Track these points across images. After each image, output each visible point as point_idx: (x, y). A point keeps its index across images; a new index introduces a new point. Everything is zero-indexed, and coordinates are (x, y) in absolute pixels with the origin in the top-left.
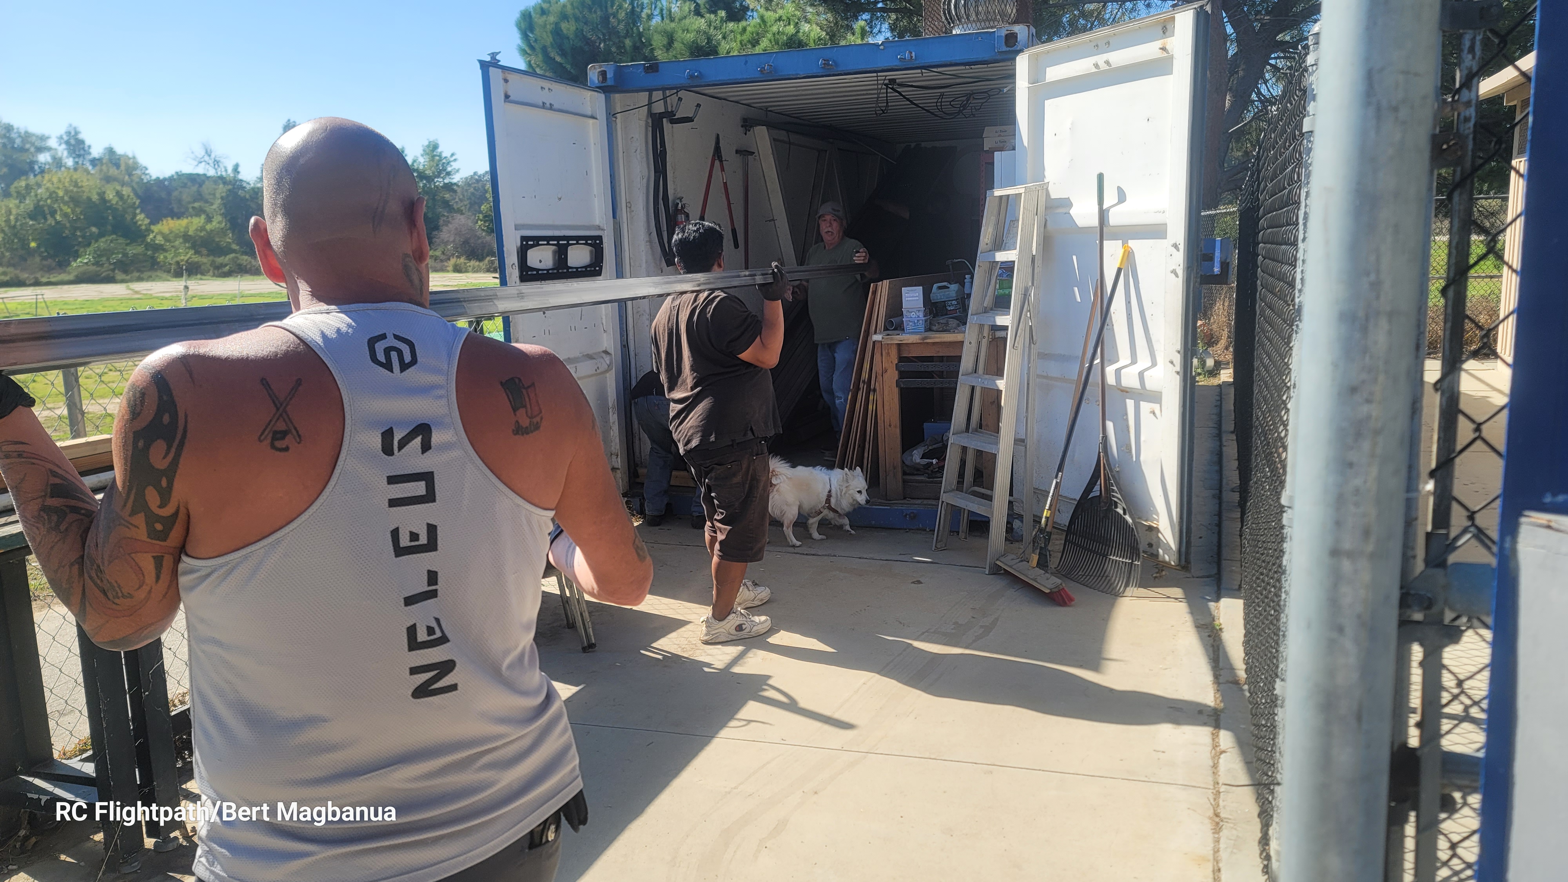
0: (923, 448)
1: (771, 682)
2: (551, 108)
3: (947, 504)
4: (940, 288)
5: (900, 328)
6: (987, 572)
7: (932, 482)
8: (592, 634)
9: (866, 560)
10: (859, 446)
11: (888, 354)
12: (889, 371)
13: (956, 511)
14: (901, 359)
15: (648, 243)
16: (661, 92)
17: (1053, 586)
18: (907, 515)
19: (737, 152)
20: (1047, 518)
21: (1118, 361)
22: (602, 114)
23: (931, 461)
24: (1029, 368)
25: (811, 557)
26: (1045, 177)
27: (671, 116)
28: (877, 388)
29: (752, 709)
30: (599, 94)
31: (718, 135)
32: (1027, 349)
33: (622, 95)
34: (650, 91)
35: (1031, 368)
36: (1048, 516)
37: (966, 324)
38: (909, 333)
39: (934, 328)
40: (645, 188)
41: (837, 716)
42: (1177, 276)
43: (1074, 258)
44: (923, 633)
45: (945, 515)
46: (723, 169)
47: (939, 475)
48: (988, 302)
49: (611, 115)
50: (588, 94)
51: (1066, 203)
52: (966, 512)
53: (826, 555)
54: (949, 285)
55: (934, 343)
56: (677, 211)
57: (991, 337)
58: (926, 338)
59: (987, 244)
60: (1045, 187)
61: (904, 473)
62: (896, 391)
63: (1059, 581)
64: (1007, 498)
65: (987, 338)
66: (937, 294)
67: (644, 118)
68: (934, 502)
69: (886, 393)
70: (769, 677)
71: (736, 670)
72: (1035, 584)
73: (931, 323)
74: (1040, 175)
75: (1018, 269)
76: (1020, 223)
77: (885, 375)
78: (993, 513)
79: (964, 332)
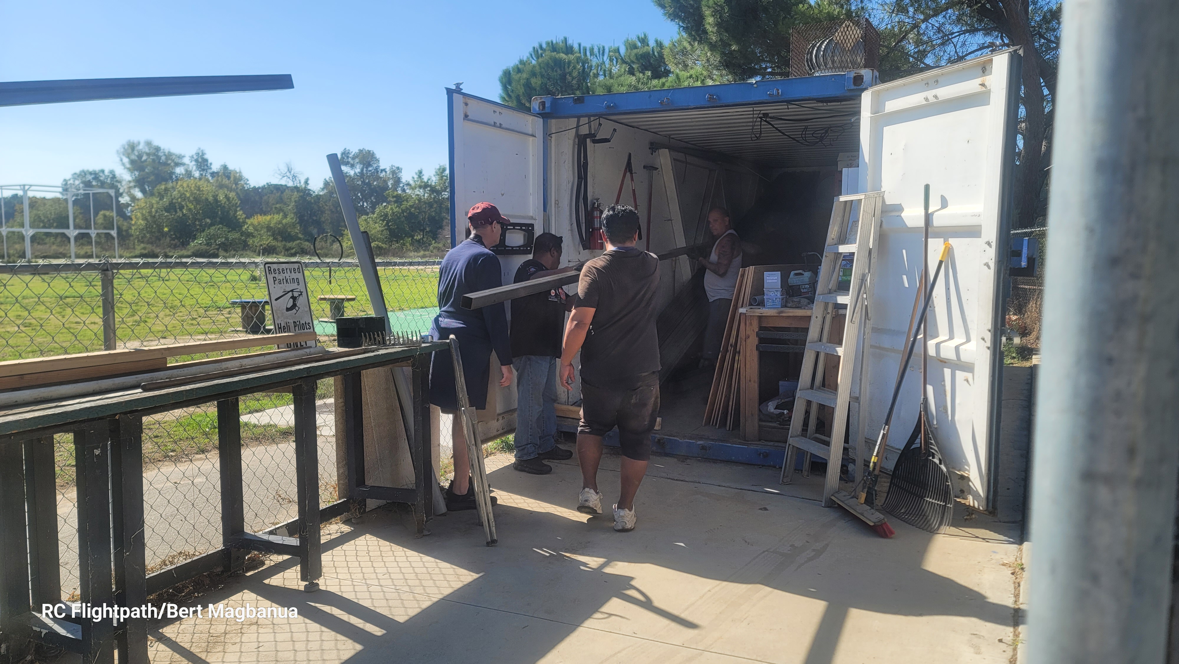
0: (777, 401)
1: (633, 583)
2: (500, 126)
3: (793, 446)
4: (796, 274)
6: (823, 505)
7: (782, 428)
8: (494, 532)
9: (723, 488)
10: (726, 396)
11: (751, 324)
12: (751, 337)
13: (800, 453)
14: (761, 328)
15: (570, 232)
16: (587, 118)
17: (876, 520)
18: (760, 454)
19: (645, 167)
20: (874, 462)
21: (937, 336)
22: (540, 134)
23: (782, 411)
24: (864, 339)
25: (680, 482)
26: (881, 186)
27: (593, 137)
28: (741, 351)
29: (614, 605)
30: (539, 119)
31: (630, 154)
32: (862, 325)
33: (557, 120)
34: (579, 117)
35: (866, 340)
36: (876, 461)
37: (814, 302)
38: (768, 308)
40: (570, 190)
41: (684, 616)
42: (989, 268)
43: (904, 251)
44: (764, 552)
45: (791, 455)
46: (632, 180)
47: (787, 423)
48: (832, 285)
49: (547, 135)
50: (530, 119)
51: (899, 208)
52: (809, 454)
53: (692, 482)
54: (803, 273)
55: (787, 317)
56: (594, 208)
57: (834, 313)
58: (782, 312)
59: (833, 239)
60: (881, 195)
61: (760, 420)
62: (756, 353)
63: (882, 516)
64: (842, 444)
65: (830, 314)
66: (793, 279)
67: (573, 138)
68: (783, 445)
69: (748, 354)
70: (632, 578)
71: (607, 571)
72: (862, 517)
73: (786, 301)
74: (877, 186)
75: (857, 259)
76: (860, 222)
77: (748, 341)
78: (829, 457)
79: (812, 309)
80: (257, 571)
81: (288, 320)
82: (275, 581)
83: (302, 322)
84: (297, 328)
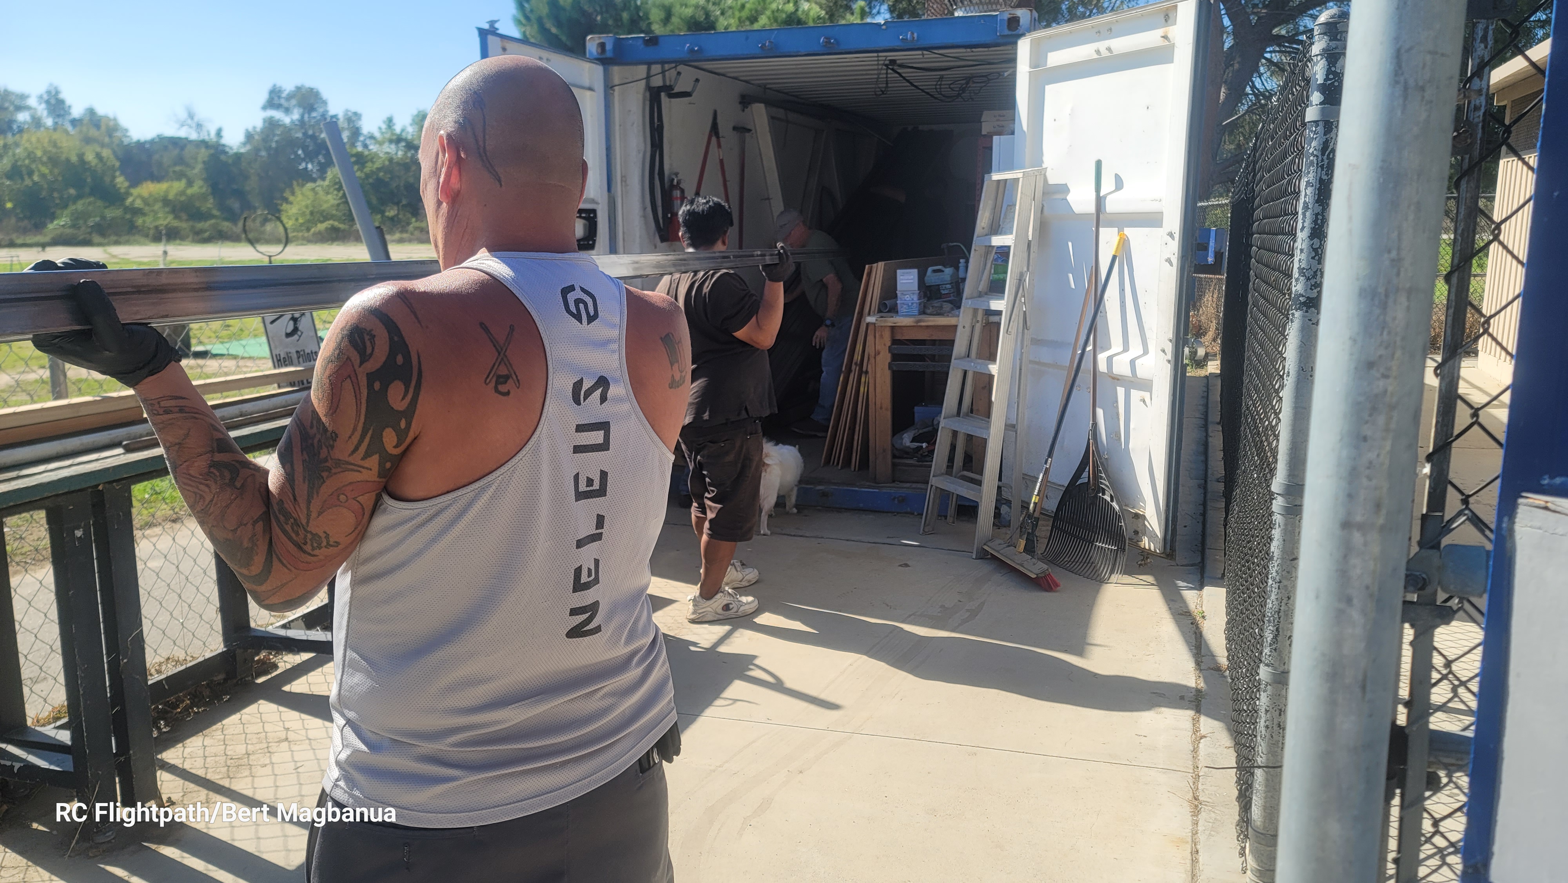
0: (914, 432)
1: (757, 662)
3: (937, 487)
4: (935, 271)
5: (894, 310)
6: (975, 557)
7: (921, 466)
9: (854, 543)
10: (849, 428)
11: (881, 336)
12: (881, 354)
13: (944, 495)
14: (895, 342)
15: (642, 218)
16: (660, 65)
17: (1039, 572)
18: (895, 498)
19: (735, 128)
20: (1035, 504)
21: (1110, 348)
22: (599, 86)
23: (921, 444)
24: (1022, 353)
25: (799, 538)
26: (1042, 162)
27: (669, 90)
28: (869, 370)
29: (738, 688)
30: (598, 66)
31: (715, 111)
32: (1020, 335)
33: (621, 67)
34: (649, 64)
35: (1024, 354)
36: (1037, 501)
37: (959, 307)
38: (903, 316)
39: (928, 311)
40: (640, 163)
41: (823, 696)
42: (1171, 265)
43: (1070, 244)
44: (910, 616)
45: (934, 499)
46: (719, 146)
47: (928, 459)
48: (983, 286)
49: (609, 88)
50: (586, 65)
51: (1064, 189)
52: (955, 496)
53: (813, 537)
54: (944, 269)
55: (927, 327)
56: (673, 187)
57: (985, 321)
58: (919, 321)
59: (983, 228)
60: (1043, 172)
61: (894, 457)
62: (888, 374)
63: (1045, 567)
64: (996, 483)
65: (980, 323)
66: (932, 278)
67: (642, 92)
68: (923, 486)
69: (878, 375)
70: (755, 657)
71: (723, 649)
72: (1021, 569)
73: (925, 306)
74: (1038, 160)
75: (1014, 253)
76: (1017, 207)
77: (878, 358)
78: (981, 498)
79: (958, 316)
80: (269, 677)
81: (289, 350)
82: (298, 686)
83: (308, 351)
84: (301, 359)
